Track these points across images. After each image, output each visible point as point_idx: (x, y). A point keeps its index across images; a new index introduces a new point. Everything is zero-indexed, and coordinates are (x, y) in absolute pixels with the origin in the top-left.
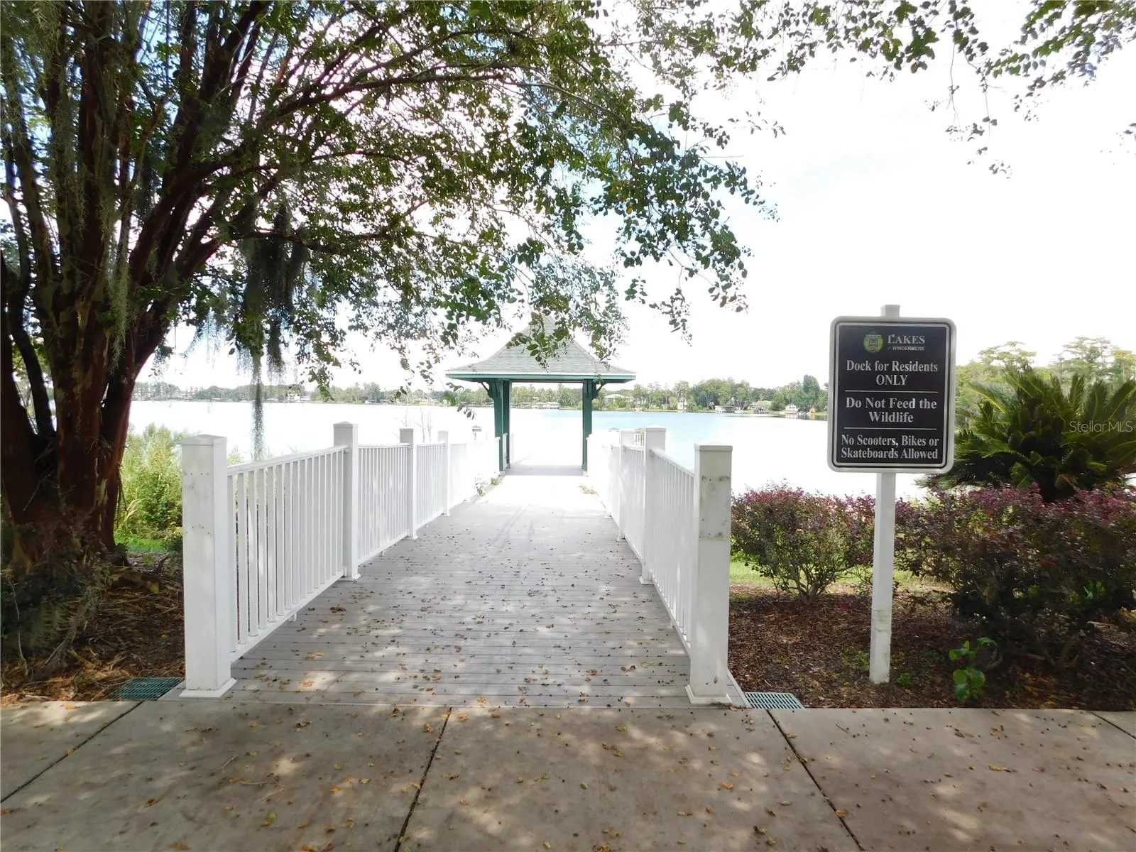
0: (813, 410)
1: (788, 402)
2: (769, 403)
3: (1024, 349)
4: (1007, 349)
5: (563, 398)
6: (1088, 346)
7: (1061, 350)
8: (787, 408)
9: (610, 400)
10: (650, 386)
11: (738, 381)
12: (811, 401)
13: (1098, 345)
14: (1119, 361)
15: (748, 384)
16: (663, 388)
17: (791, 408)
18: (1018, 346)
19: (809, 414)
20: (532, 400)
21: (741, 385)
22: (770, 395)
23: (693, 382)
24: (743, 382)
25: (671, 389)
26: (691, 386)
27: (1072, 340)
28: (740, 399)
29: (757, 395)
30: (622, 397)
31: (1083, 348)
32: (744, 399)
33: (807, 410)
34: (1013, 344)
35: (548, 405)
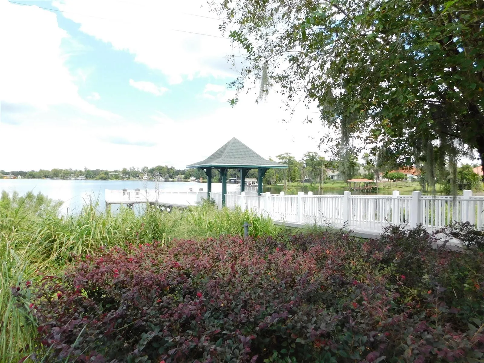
0: (201, 179)
1: (191, 176)
2: (183, 176)
3: (291, 155)
4: (285, 155)
5: (87, 174)
6: (311, 155)
7: (303, 156)
8: (191, 178)
9: (111, 175)
10: (130, 169)
11: (169, 167)
12: (201, 175)
13: (314, 155)
14: (321, 160)
15: (174, 168)
16: (136, 170)
17: (193, 178)
18: (289, 154)
19: (200, 180)
20: (70, 175)
21: (171, 169)
22: (183, 172)
23: (150, 167)
24: (172, 167)
25: (140, 171)
26: (149, 169)
27: (306, 153)
28: (171, 174)
29: (178, 172)
30: (117, 174)
31: (310, 156)
32: (173, 174)
33: (199, 179)
34: (287, 154)
35: (80, 178)
